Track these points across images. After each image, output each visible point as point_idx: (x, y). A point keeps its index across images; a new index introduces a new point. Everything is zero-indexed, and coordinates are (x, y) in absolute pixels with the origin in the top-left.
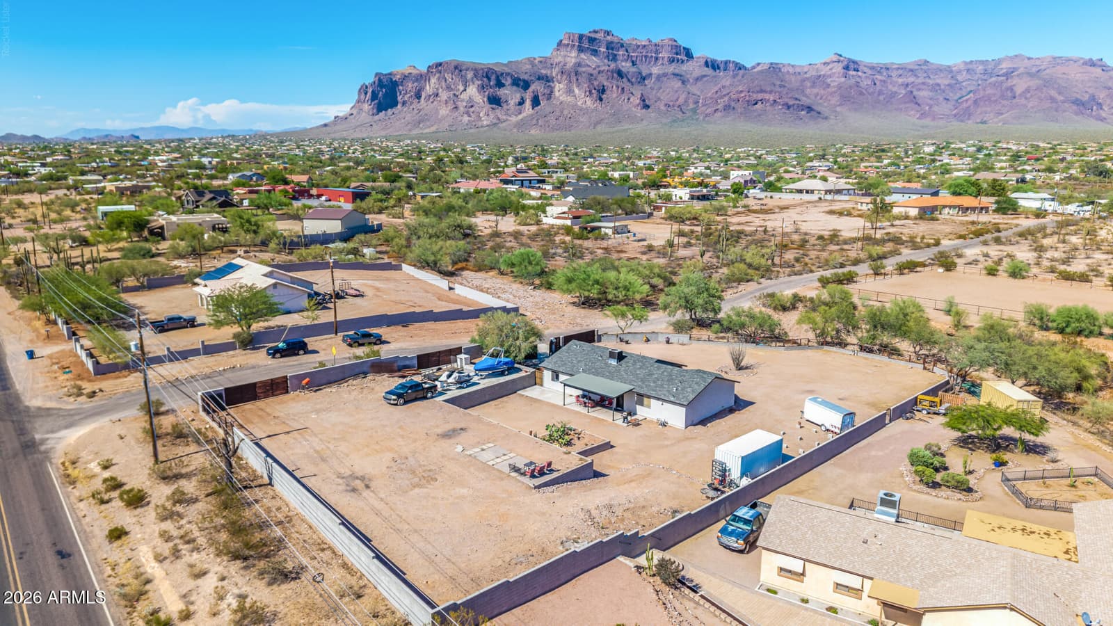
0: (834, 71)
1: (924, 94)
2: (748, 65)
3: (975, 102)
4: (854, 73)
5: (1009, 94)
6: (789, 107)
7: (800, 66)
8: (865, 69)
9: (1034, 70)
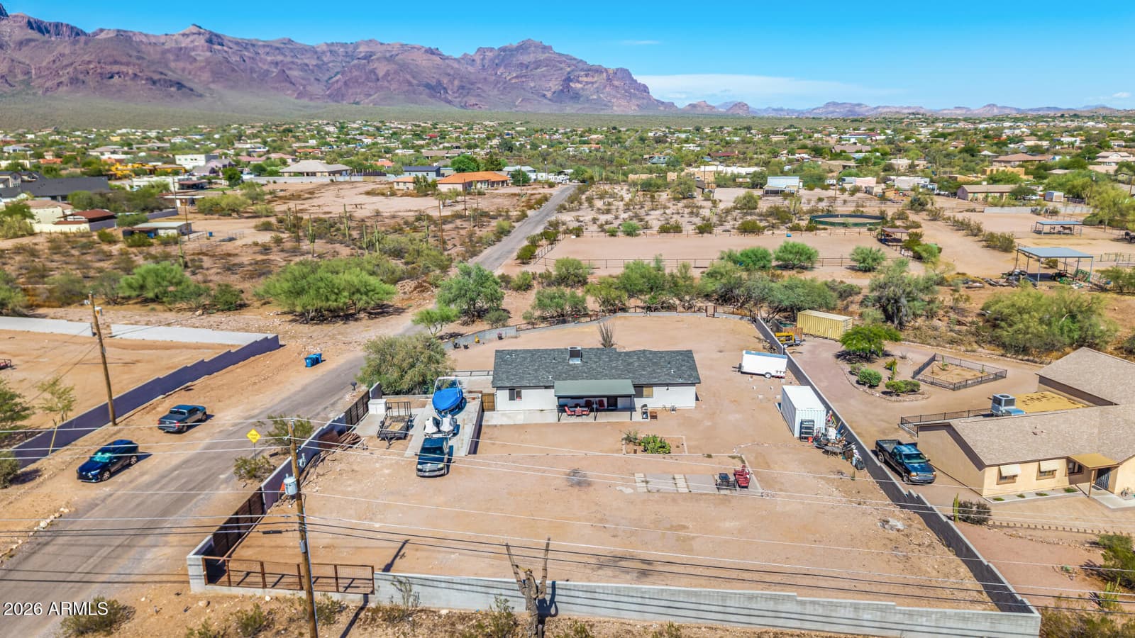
0: (196, 44)
1: (295, 73)
2: (89, 31)
3: (345, 83)
4: (219, 47)
5: (373, 77)
6: (154, 83)
7: (154, 36)
8: (230, 44)
9: (388, 55)
